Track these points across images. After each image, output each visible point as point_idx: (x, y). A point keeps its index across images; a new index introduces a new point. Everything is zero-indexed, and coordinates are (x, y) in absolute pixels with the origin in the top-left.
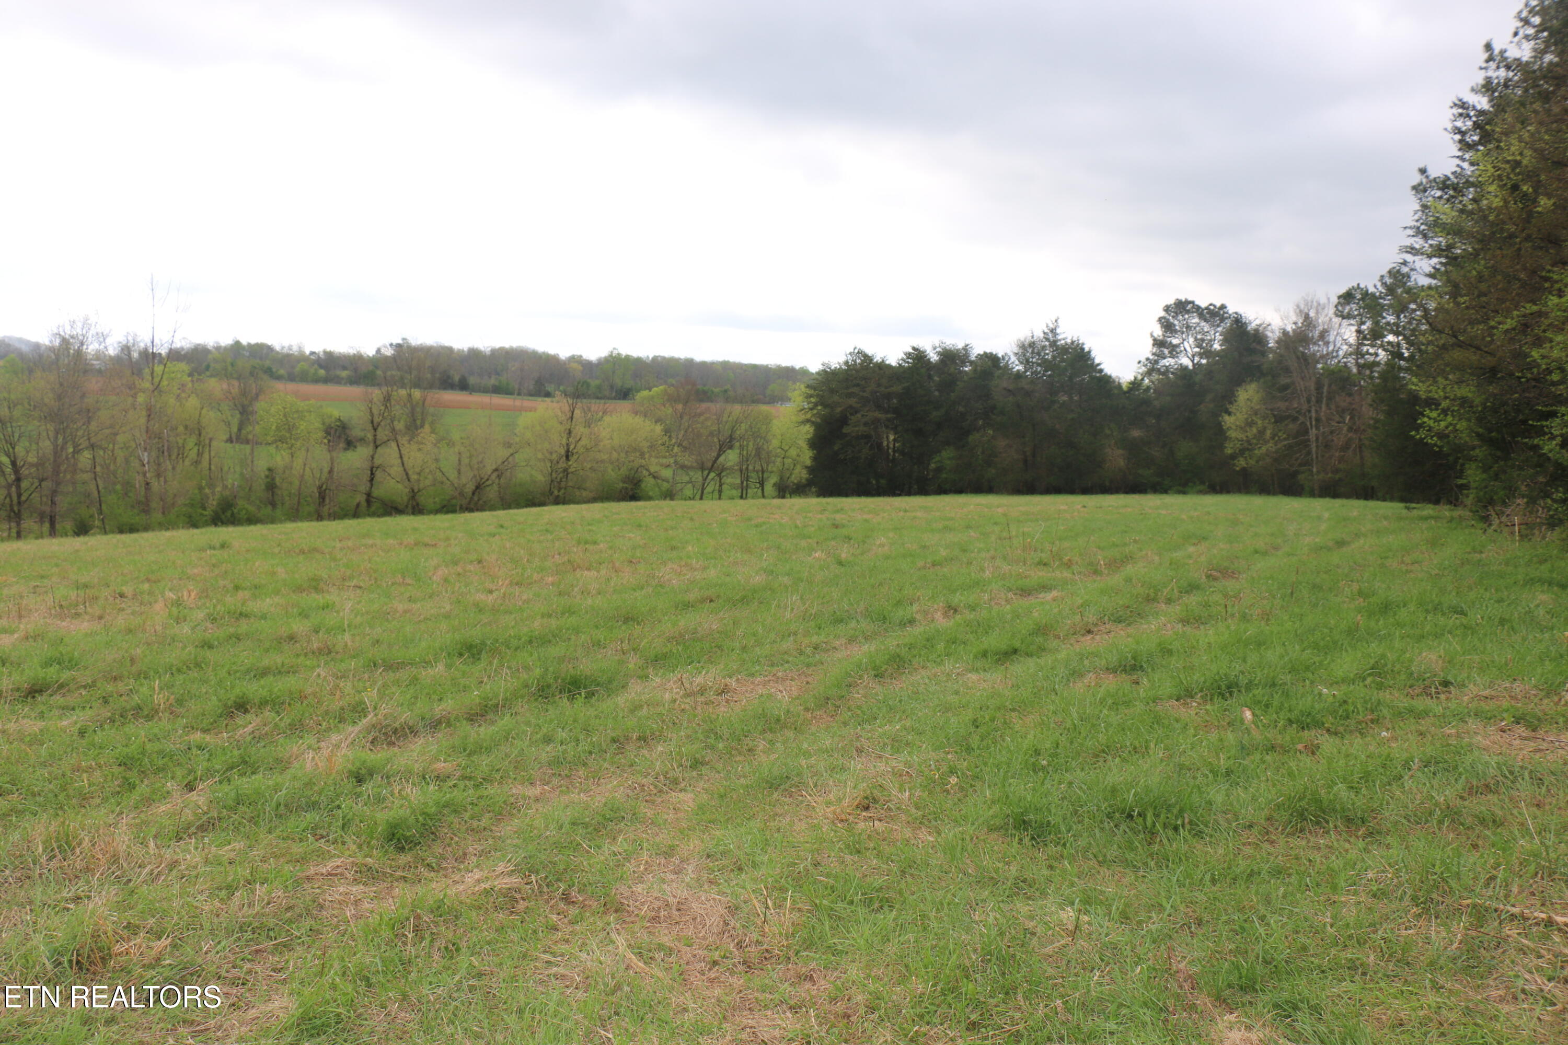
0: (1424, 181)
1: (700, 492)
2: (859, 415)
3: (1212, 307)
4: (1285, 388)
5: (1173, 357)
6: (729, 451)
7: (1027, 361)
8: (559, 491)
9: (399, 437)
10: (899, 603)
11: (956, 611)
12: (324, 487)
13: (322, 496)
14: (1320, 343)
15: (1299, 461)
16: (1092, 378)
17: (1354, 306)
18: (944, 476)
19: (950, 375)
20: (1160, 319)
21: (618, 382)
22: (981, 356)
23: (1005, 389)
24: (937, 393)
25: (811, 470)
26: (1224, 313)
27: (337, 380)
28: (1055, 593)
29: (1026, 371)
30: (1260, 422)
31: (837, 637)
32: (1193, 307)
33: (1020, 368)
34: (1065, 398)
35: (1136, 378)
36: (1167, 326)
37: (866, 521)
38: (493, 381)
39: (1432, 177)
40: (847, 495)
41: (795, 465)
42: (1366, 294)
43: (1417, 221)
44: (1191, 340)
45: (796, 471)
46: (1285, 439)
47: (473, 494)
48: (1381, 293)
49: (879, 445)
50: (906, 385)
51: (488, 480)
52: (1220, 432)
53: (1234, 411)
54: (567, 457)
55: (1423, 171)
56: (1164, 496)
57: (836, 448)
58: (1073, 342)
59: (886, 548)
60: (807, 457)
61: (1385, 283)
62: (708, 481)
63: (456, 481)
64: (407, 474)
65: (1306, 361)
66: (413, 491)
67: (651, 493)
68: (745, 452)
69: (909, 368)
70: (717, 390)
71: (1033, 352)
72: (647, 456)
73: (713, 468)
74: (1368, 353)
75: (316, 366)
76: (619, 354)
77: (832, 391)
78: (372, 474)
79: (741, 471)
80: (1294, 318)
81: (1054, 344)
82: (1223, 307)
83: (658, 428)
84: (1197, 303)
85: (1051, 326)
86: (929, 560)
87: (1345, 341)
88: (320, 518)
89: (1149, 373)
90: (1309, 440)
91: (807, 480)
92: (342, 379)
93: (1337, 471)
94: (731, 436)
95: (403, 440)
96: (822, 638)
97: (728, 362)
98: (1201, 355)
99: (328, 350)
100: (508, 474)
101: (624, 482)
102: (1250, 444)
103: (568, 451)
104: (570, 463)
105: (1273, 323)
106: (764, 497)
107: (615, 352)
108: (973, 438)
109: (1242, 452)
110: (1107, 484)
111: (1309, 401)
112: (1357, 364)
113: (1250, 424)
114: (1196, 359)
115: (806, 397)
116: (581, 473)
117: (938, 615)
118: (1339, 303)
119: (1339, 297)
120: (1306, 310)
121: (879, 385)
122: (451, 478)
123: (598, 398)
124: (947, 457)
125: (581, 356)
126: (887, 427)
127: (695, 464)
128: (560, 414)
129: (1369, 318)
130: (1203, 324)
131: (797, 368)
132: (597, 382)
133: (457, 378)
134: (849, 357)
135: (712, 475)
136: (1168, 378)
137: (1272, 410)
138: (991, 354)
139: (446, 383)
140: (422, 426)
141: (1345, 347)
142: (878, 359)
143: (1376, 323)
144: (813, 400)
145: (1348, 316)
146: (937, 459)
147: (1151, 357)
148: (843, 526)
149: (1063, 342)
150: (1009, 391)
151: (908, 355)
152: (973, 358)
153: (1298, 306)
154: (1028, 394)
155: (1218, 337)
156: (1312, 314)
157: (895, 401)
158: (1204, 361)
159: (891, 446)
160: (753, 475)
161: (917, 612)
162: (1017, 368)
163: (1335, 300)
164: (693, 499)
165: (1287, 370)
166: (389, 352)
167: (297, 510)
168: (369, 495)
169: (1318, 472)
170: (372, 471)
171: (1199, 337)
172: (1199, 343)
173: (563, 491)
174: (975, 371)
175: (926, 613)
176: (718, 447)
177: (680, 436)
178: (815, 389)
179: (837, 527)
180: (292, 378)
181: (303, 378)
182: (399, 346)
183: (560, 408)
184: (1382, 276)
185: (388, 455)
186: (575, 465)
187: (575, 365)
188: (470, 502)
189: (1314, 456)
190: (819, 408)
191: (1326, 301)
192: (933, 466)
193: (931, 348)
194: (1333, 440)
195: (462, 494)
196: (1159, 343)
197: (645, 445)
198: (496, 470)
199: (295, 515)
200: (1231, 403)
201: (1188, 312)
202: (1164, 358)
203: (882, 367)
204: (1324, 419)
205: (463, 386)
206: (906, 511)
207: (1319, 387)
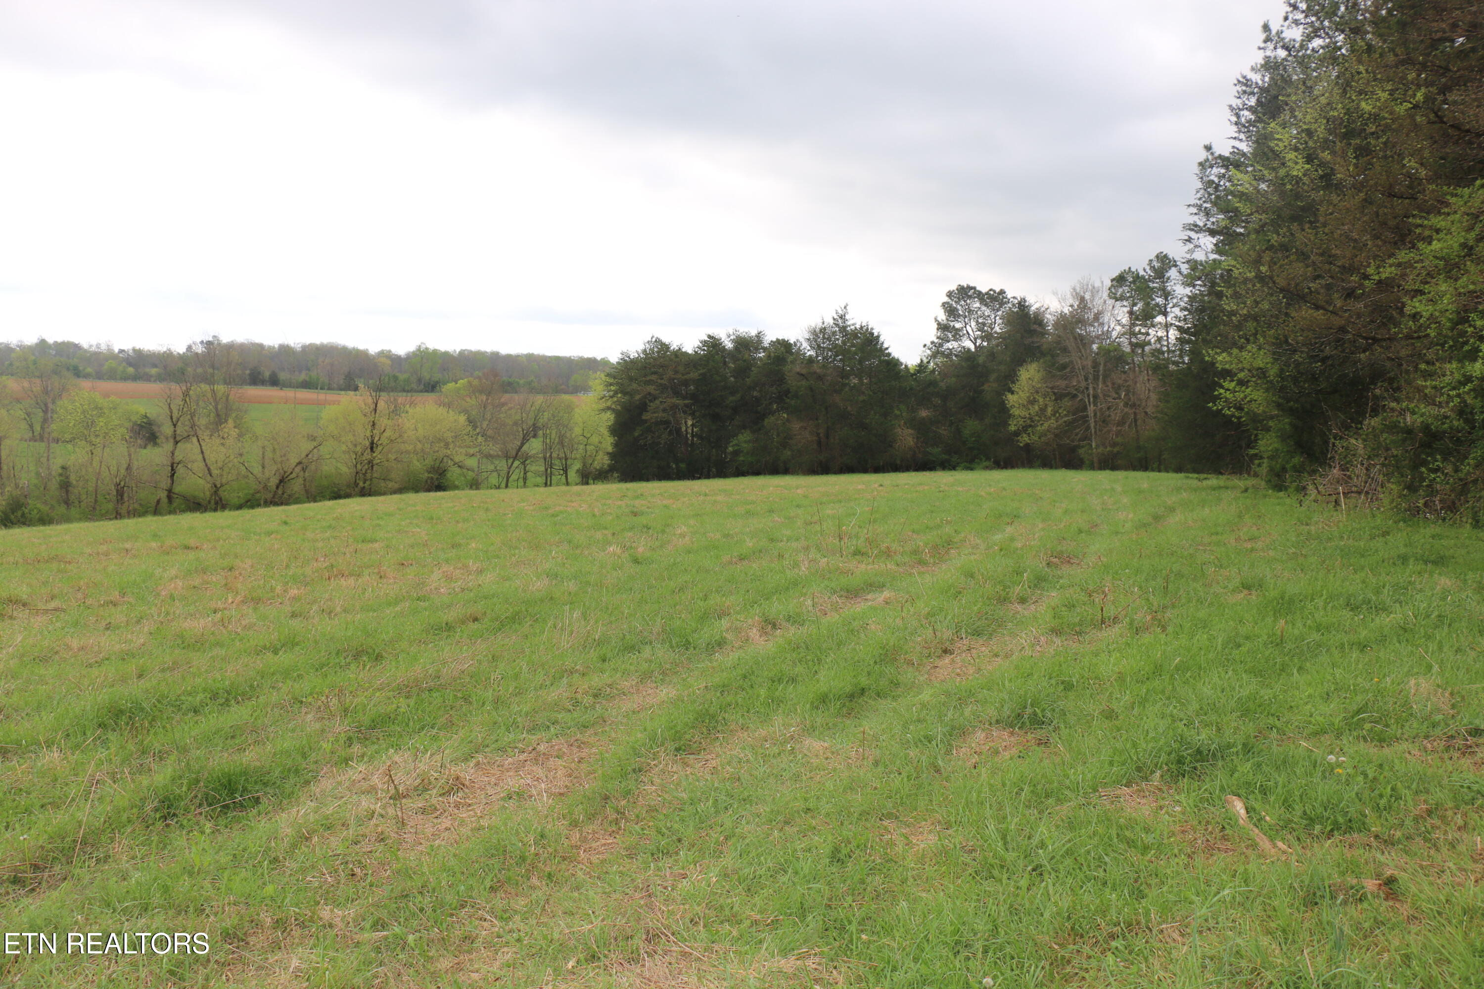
0: (1210, 157)
1: (505, 479)
2: (657, 402)
3: (992, 293)
4: (1064, 367)
5: (956, 340)
6: (533, 440)
7: (819, 346)
8: (364, 483)
9: (199, 432)
10: (704, 617)
11: (774, 626)
12: (122, 484)
13: (120, 493)
14: (1096, 324)
15: (1079, 436)
16: (881, 362)
17: (1126, 289)
18: (741, 458)
19: (745, 361)
20: (944, 304)
21: (426, 376)
22: (774, 342)
23: (798, 373)
24: (732, 379)
25: (612, 456)
26: (1004, 298)
27: (147, 378)
28: (886, 594)
29: (817, 356)
30: (1041, 400)
31: (626, 673)
32: (974, 293)
33: (812, 353)
34: (856, 381)
35: (922, 361)
36: (951, 311)
37: (666, 506)
38: (303, 377)
39: (1216, 154)
40: (648, 480)
41: (597, 452)
42: (1137, 277)
43: (1200, 199)
44: (973, 324)
45: (598, 458)
46: (1066, 415)
47: (277, 487)
48: (1150, 276)
49: (678, 431)
50: (702, 371)
51: (292, 473)
52: (1004, 411)
53: (1016, 390)
54: (372, 448)
55: (1208, 148)
56: (953, 473)
57: (636, 434)
58: (862, 328)
59: (687, 538)
60: (608, 443)
61: (1154, 267)
62: (513, 469)
63: (259, 475)
64: (209, 469)
65: (1083, 342)
66: (215, 486)
67: (457, 483)
68: (548, 441)
69: (704, 355)
70: (522, 382)
71: (824, 338)
72: (451, 446)
73: (518, 456)
74: (1140, 332)
75: (124, 364)
76: (427, 349)
77: (631, 379)
78: (172, 469)
79: (545, 459)
80: (1071, 301)
81: (843, 329)
82: (1002, 292)
83: (462, 419)
84: (978, 289)
85: (840, 312)
86: (735, 554)
87: (1119, 322)
88: (118, 516)
89: (934, 356)
90: (1087, 416)
91: (609, 465)
92: (151, 376)
93: (1114, 445)
94: (534, 425)
95: (204, 435)
96: (606, 678)
97: (533, 354)
98: (983, 338)
99: (137, 348)
100: (313, 467)
101: (429, 472)
102: (1033, 421)
103: (372, 443)
104: (375, 455)
105: (1051, 306)
106: (567, 484)
107: (423, 347)
108: (769, 421)
109: (1025, 429)
110: (898, 462)
111: (1086, 379)
112: (1131, 343)
113: (1032, 402)
114: (979, 342)
115: (607, 386)
116: (386, 464)
117: (754, 633)
118: (1112, 286)
119: (1112, 280)
120: (1082, 294)
121: (676, 372)
122: (255, 472)
123: (404, 391)
124: (743, 440)
125: (390, 351)
126: (685, 412)
127: (500, 453)
128: (363, 406)
129: (1140, 300)
130: (984, 308)
131: (599, 359)
132: (406, 376)
133: (267, 374)
134: (647, 345)
135: (516, 463)
136: (952, 360)
137: (1052, 388)
138: (783, 340)
139: (255, 379)
140: (226, 421)
141: (1118, 328)
142: (674, 347)
143: (1147, 304)
144: (613, 388)
145: (1122, 298)
146: (735, 442)
147: (936, 341)
148: (642, 514)
149: (853, 327)
150: (802, 375)
151: (704, 343)
152: (766, 344)
153: (1074, 289)
154: (820, 378)
155: (999, 321)
156: (1087, 296)
157: (692, 387)
158: (985, 344)
159: (690, 431)
160: (557, 462)
161: (727, 630)
162: (809, 353)
163: (1108, 283)
164: (498, 487)
165: (1065, 350)
166: (199, 349)
167: (94, 508)
168: (170, 491)
169: (1097, 446)
170: (172, 467)
171: (980, 320)
172: (981, 327)
173: (368, 483)
174: (769, 357)
175: (738, 630)
176: (522, 436)
177: (484, 426)
178: (615, 378)
179: (635, 514)
180: (99, 376)
181: (112, 375)
182: (209, 343)
183: (364, 400)
184: (1151, 261)
185: (188, 450)
186: (379, 456)
187: (383, 360)
188: (274, 497)
189: (1093, 431)
190: (619, 395)
191: (1100, 285)
192: (730, 449)
193: (725, 336)
194: (1109, 416)
195: (266, 487)
196: (943, 328)
197: (449, 435)
198: (300, 463)
199: (93, 513)
200: (1013, 382)
201: (970, 297)
202: (948, 341)
203: (679, 354)
204: (1101, 395)
205: (274, 382)
206: (706, 495)
207: (1096, 365)
